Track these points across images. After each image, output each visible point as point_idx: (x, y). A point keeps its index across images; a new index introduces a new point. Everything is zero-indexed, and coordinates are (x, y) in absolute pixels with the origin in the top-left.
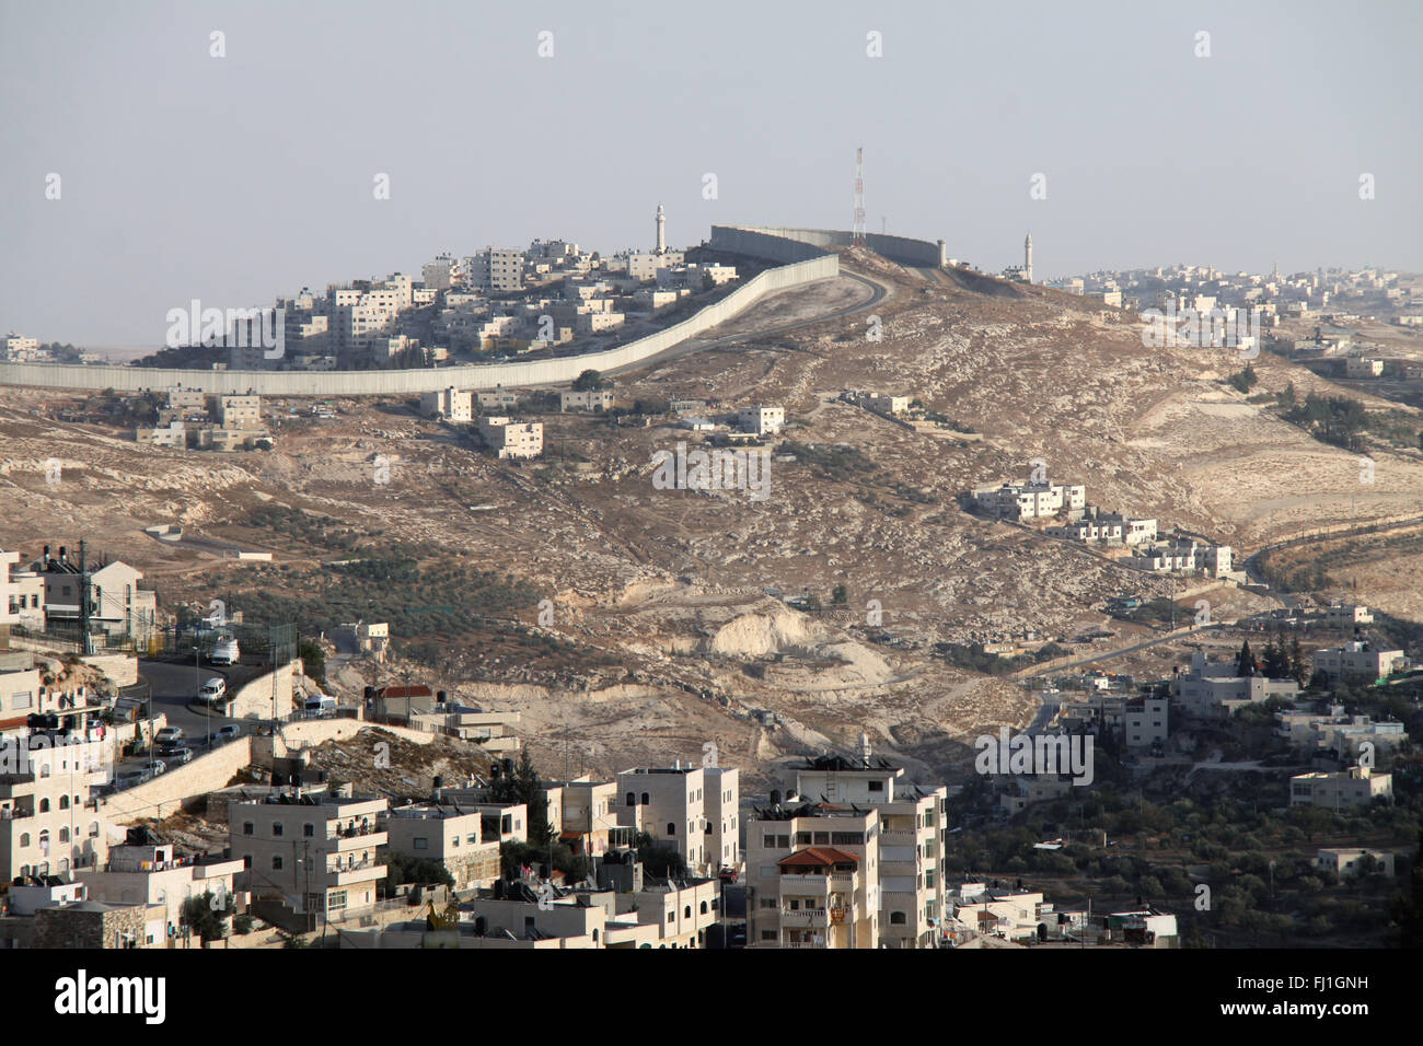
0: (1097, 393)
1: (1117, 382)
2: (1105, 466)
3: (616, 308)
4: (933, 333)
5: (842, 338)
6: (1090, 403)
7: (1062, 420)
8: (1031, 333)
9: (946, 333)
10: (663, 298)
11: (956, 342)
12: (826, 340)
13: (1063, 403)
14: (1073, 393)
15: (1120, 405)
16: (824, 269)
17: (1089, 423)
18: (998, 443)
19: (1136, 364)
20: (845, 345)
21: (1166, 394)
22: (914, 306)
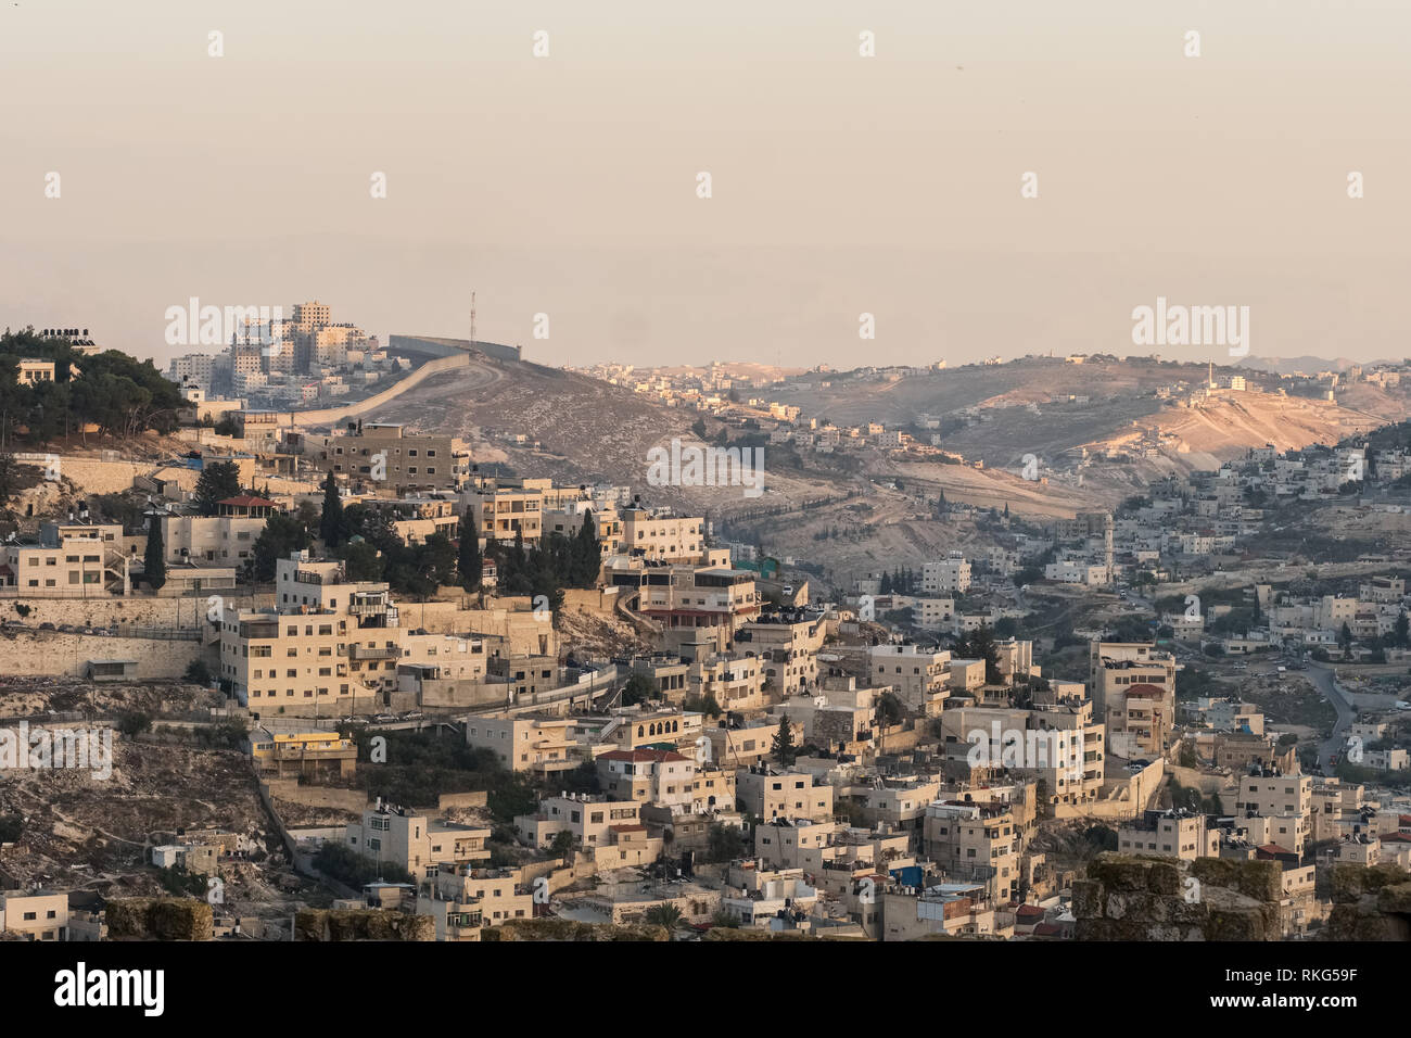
0: (624, 435)
1: (634, 429)
2: (634, 476)
3: (344, 381)
4: (530, 400)
5: (479, 401)
6: (621, 440)
7: (607, 450)
8: (583, 400)
9: (538, 399)
10: (371, 376)
11: (544, 404)
12: (471, 402)
13: (606, 439)
14: (611, 434)
15: (636, 441)
16: (459, 362)
17: (622, 451)
18: (575, 462)
19: (642, 418)
20: (482, 404)
21: (660, 436)
22: (516, 383)
